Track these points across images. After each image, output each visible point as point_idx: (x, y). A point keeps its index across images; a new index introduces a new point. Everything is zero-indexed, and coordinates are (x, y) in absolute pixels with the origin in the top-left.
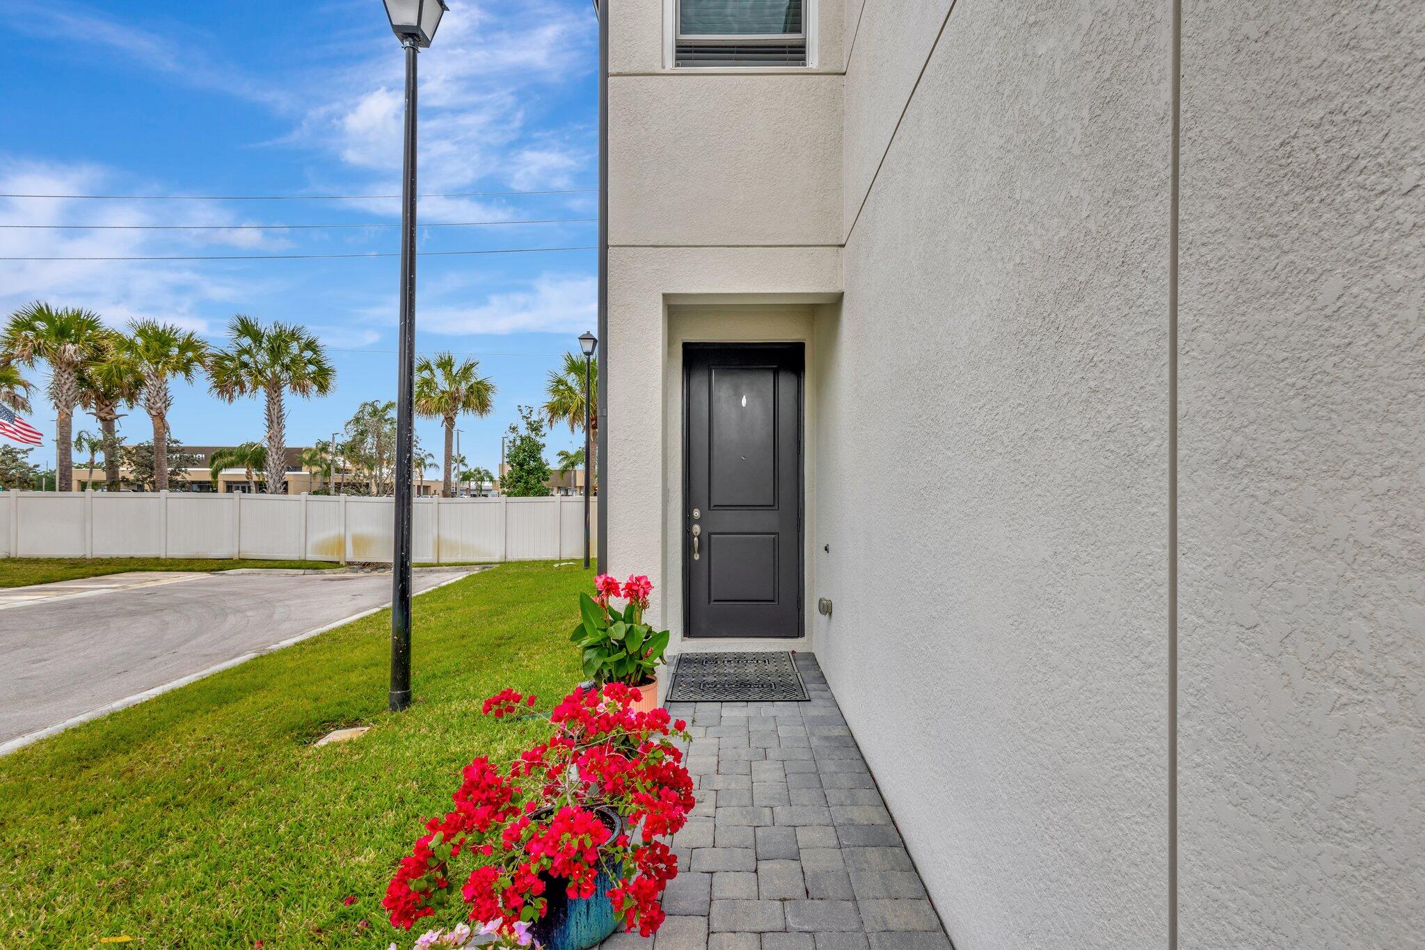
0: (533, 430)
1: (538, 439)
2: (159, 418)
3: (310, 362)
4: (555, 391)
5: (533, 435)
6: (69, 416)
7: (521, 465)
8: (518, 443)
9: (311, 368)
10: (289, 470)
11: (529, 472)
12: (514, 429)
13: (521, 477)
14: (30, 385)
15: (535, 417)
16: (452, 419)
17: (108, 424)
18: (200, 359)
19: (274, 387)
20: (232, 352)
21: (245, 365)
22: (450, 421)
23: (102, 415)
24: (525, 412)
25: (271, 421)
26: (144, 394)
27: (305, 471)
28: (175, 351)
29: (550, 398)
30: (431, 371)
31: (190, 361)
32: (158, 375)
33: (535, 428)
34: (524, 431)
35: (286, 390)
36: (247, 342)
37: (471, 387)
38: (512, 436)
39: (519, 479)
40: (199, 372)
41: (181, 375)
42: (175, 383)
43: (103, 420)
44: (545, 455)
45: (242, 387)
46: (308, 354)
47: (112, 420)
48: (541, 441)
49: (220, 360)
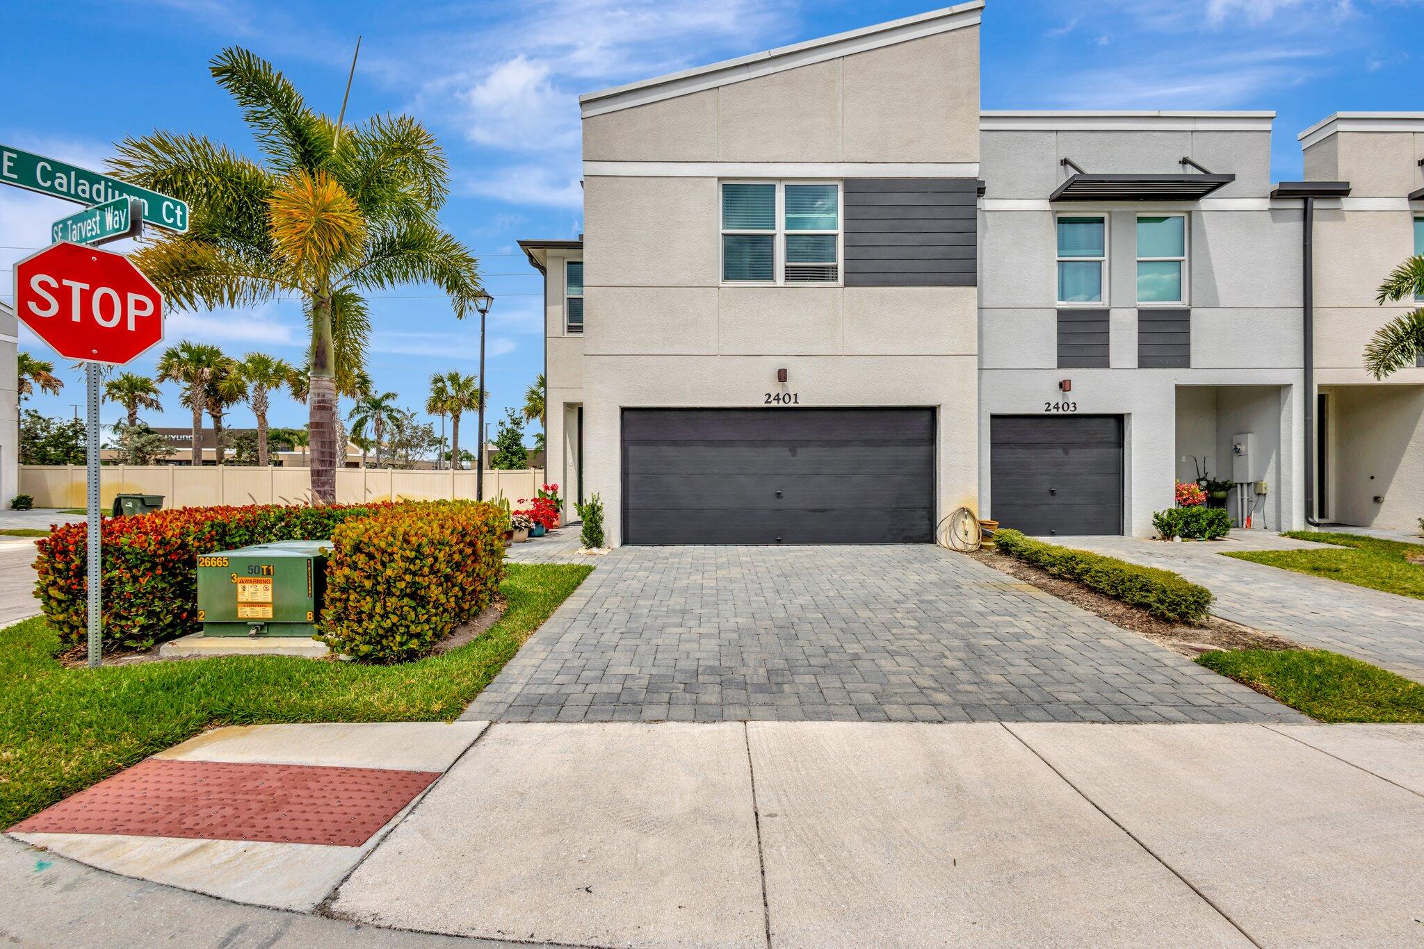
0: (515, 424)
1: (519, 430)
2: (262, 416)
4: (530, 399)
5: (515, 428)
6: (200, 415)
7: (507, 448)
8: (505, 433)
11: (513, 454)
12: (502, 424)
13: (507, 457)
14: (159, 392)
15: (517, 415)
16: (458, 416)
17: (217, 418)
18: (285, 376)
20: (302, 369)
22: (456, 418)
23: (214, 413)
24: (510, 412)
26: (244, 402)
28: (272, 371)
29: (526, 403)
30: (443, 382)
31: (280, 378)
32: (260, 387)
33: (517, 423)
34: (509, 425)
37: (471, 394)
38: (501, 429)
39: (506, 458)
40: (284, 385)
41: (274, 387)
42: (272, 394)
43: (214, 416)
44: (523, 442)
47: (220, 417)
48: (521, 432)
49: (296, 374)
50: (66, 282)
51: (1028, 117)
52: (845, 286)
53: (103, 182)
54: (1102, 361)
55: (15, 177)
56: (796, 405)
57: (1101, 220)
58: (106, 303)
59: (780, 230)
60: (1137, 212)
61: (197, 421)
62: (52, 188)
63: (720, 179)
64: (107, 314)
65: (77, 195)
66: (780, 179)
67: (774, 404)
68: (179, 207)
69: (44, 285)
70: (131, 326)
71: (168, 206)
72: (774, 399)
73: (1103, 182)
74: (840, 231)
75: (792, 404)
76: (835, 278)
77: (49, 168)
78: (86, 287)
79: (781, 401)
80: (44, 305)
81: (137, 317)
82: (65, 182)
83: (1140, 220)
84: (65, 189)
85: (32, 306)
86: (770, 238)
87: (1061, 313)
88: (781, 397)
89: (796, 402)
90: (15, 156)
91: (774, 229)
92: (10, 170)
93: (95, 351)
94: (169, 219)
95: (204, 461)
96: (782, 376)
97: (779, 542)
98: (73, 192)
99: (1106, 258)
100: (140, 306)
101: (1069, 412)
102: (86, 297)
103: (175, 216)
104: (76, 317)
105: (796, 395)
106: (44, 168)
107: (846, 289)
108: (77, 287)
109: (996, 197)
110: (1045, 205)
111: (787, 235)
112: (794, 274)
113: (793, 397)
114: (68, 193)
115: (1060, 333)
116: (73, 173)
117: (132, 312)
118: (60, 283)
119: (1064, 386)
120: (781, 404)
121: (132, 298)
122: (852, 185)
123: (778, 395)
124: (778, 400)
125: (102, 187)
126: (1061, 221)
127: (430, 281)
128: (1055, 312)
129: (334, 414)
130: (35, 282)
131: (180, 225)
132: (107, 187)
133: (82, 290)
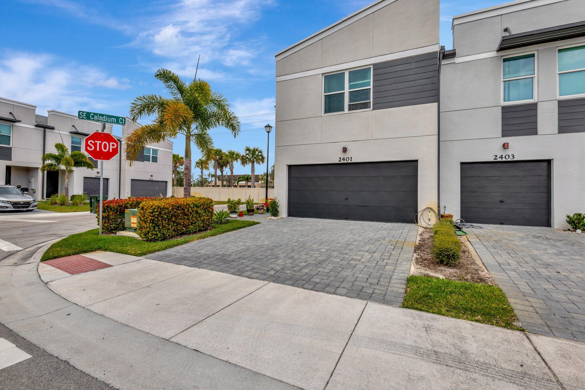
2: (232, 171)
3: (260, 156)
6: (216, 171)
9: (260, 157)
10: (256, 182)
17: (222, 172)
18: (239, 157)
19: (253, 163)
20: (245, 155)
21: (247, 158)
25: (252, 170)
26: (228, 166)
27: (260, 182)
28: (235, 156)
31: (237, 158)
32: (232, 161)
35: (255, 163)
36: (248, 152)
40: (239, 160)
41: (236, 161)
42: (235, 163)
43: (221, 171)
45: (247, 163)
46: (260, 154)
47: (223, 171)
49: (243, 157)
50: (96, 141)
51: (483, 12)
52: (373, 110)
53: (105, 116)
54: (533, 131)
55: (86, 118)
56: (351, 162)
57: (533, 55)
58: (105, 146)
59: (347, 90)
60: (557, 47)
61: (216, 173)
62: (94, 119)
63: (323, 74)
64: (105, 148)
65: (99, 120)
66: (347, 69)
67: (342, 162)
68: (124, 119)
69: (91, 143)
70: (111, 151)
71: (121, 119)
72: (342, 160)
73: (534, 34)
74: (371, 87)
75: (349, 161)
76: (370, 107)
77: (93, 115)
78: (100, 142)
79: (345, 160)
80: (91, 147)
81: (112, 148)
82: (96, 118)
83: (560, 51)
84: (96, 119)
85: (88, 148)
86: (343, 94)
87: (504, 109)
88: (345, 159)
89: (351, 161)
90: (86, 113)
91: (344, 90)
92: (85, 117)
93: (102, 158)
94: (121, 122)
95: (217, 186)
96: (345, 150)
97: (346, 219)
98: (98, 119)
99: (536, 75)
100: (113, 145)
101: (509, 160)
102: (100, 144)
103: (122, 121)
104: (98, 150)
105: (351, 158)
106: (92, 115)
107: (374, 111)
108: (98, 142)
109: (464, 55)
110: (494, 54)
111: (350, 92)
112: (352, 108)
113: (350, 159)
114: (97, 120)
115: (503, 119)
116: (98, 115)
117: (111, 147)
118: (94, 141)
119: (505, 146)
120: (345, 162)
121: (111, 143)
122: (377, 67)
123: (344, 158)
124: (344, 160)
125: (105, 117)
126: (505, 60)
127: (224, 127)
128: (500, 108)
129: (190, 171)
130: (89, 142)
131: (124, 123)
132: (106, 117)
133: (99, 143)
